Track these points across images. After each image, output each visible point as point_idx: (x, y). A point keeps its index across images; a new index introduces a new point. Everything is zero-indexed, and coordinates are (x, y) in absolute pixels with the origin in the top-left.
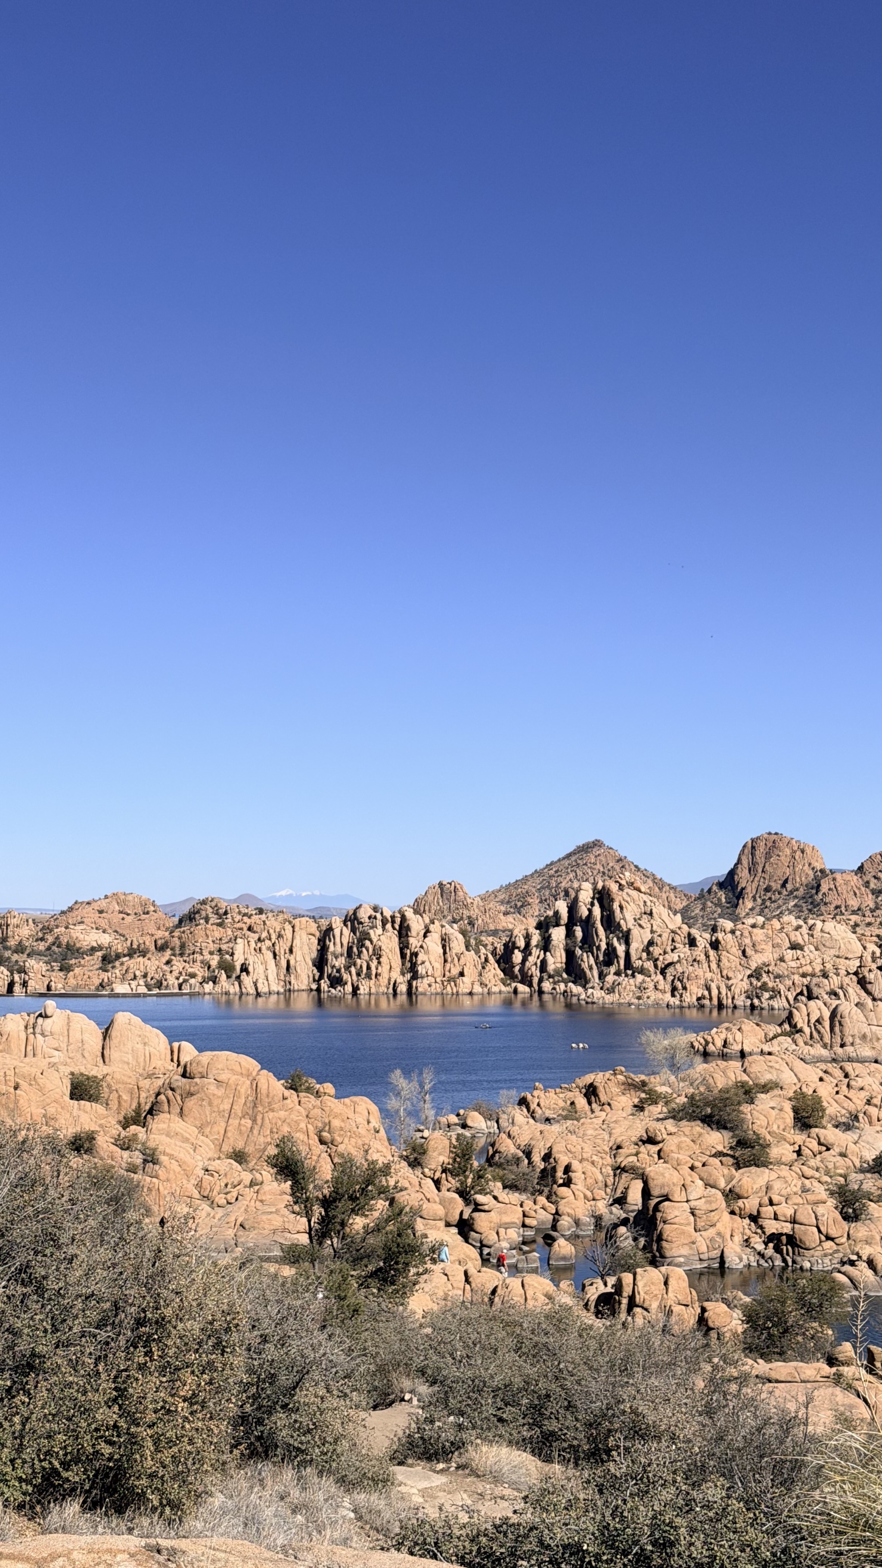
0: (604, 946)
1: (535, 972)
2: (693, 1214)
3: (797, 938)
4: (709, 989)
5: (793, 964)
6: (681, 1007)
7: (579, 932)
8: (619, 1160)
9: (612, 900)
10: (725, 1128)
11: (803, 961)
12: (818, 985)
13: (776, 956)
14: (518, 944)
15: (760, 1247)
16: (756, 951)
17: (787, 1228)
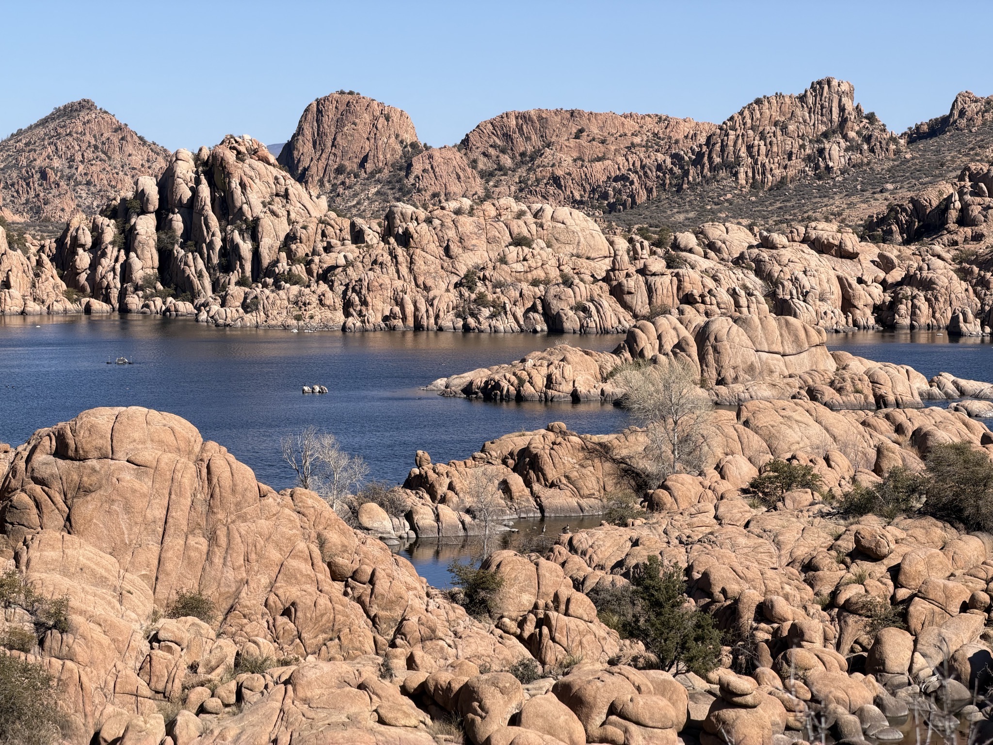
0: (218, 244)
1: (115, 283)
3: (520, 228)
4: (401, 304)
5: (519, 267)
6: (364, 331)
7: (178, 222)
9: (229, 175)
11: (532, 262)
12: (558, 297)
13: (494, 255)
14: (82, 241)
16: (465, 248)
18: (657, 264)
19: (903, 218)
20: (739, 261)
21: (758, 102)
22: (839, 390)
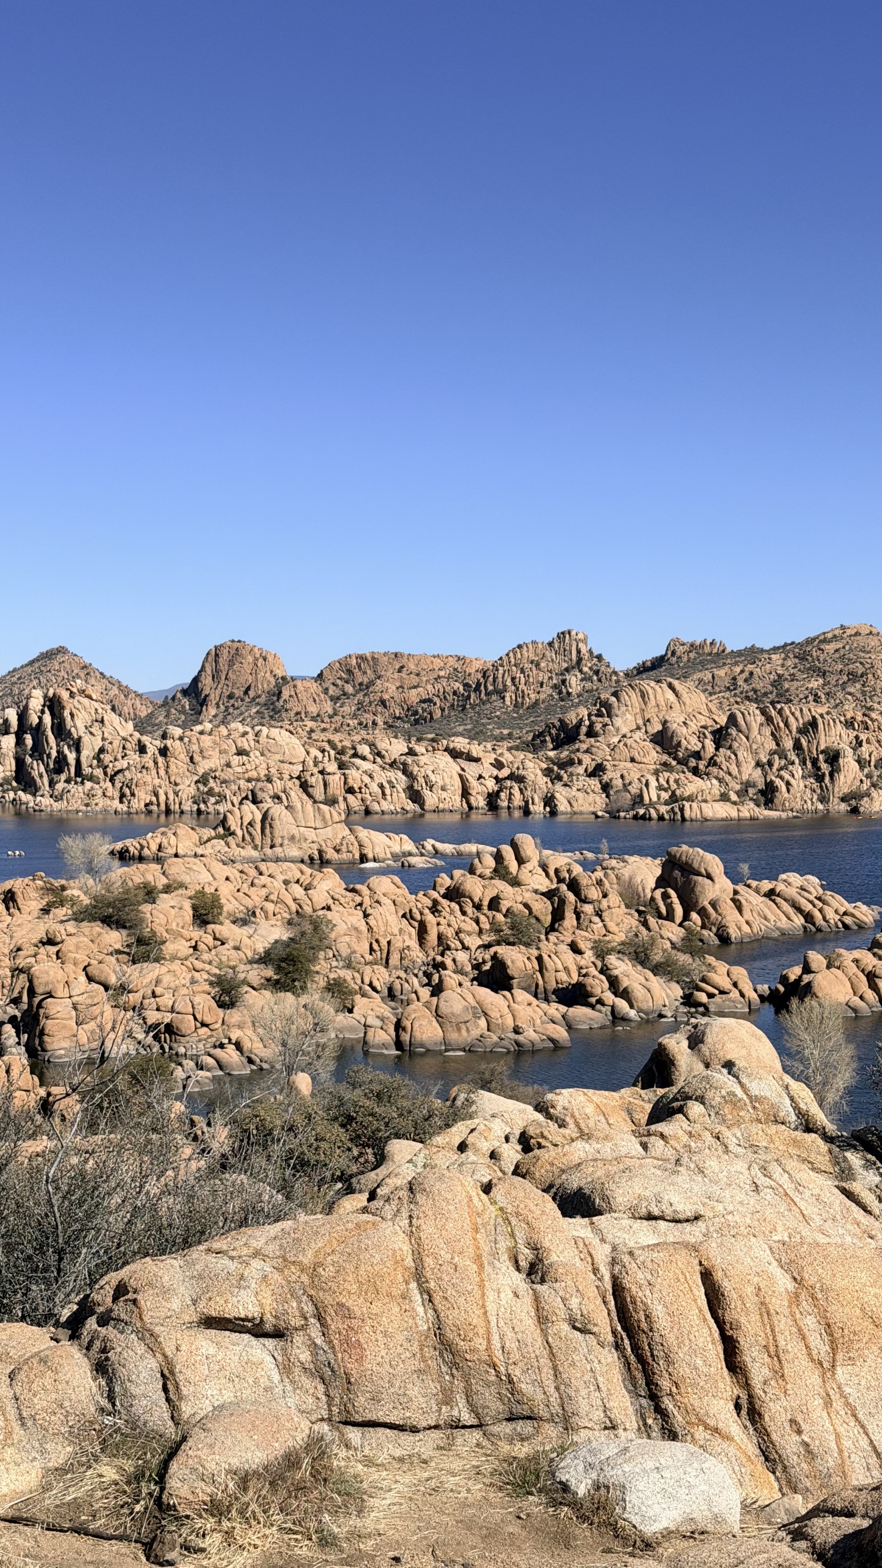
0: (54, 754)
2: (75, 1008)
3: (243, 743)
4: (156, 795)
5: (239, 769)
6: (129, 813)
7: (29, 740)
8: (18, 961)
9: (63, 708)
10: (124, 927)
11: (248, 767)
12: (262, 789)
13: (223, 762)
15: (141, 1036)
16: (203, 757)
17: (167, 1018)
18: (332, 767)
19: (554, 731)
20: (393, 764)
21: (520, 647)
22: (338, 851)
